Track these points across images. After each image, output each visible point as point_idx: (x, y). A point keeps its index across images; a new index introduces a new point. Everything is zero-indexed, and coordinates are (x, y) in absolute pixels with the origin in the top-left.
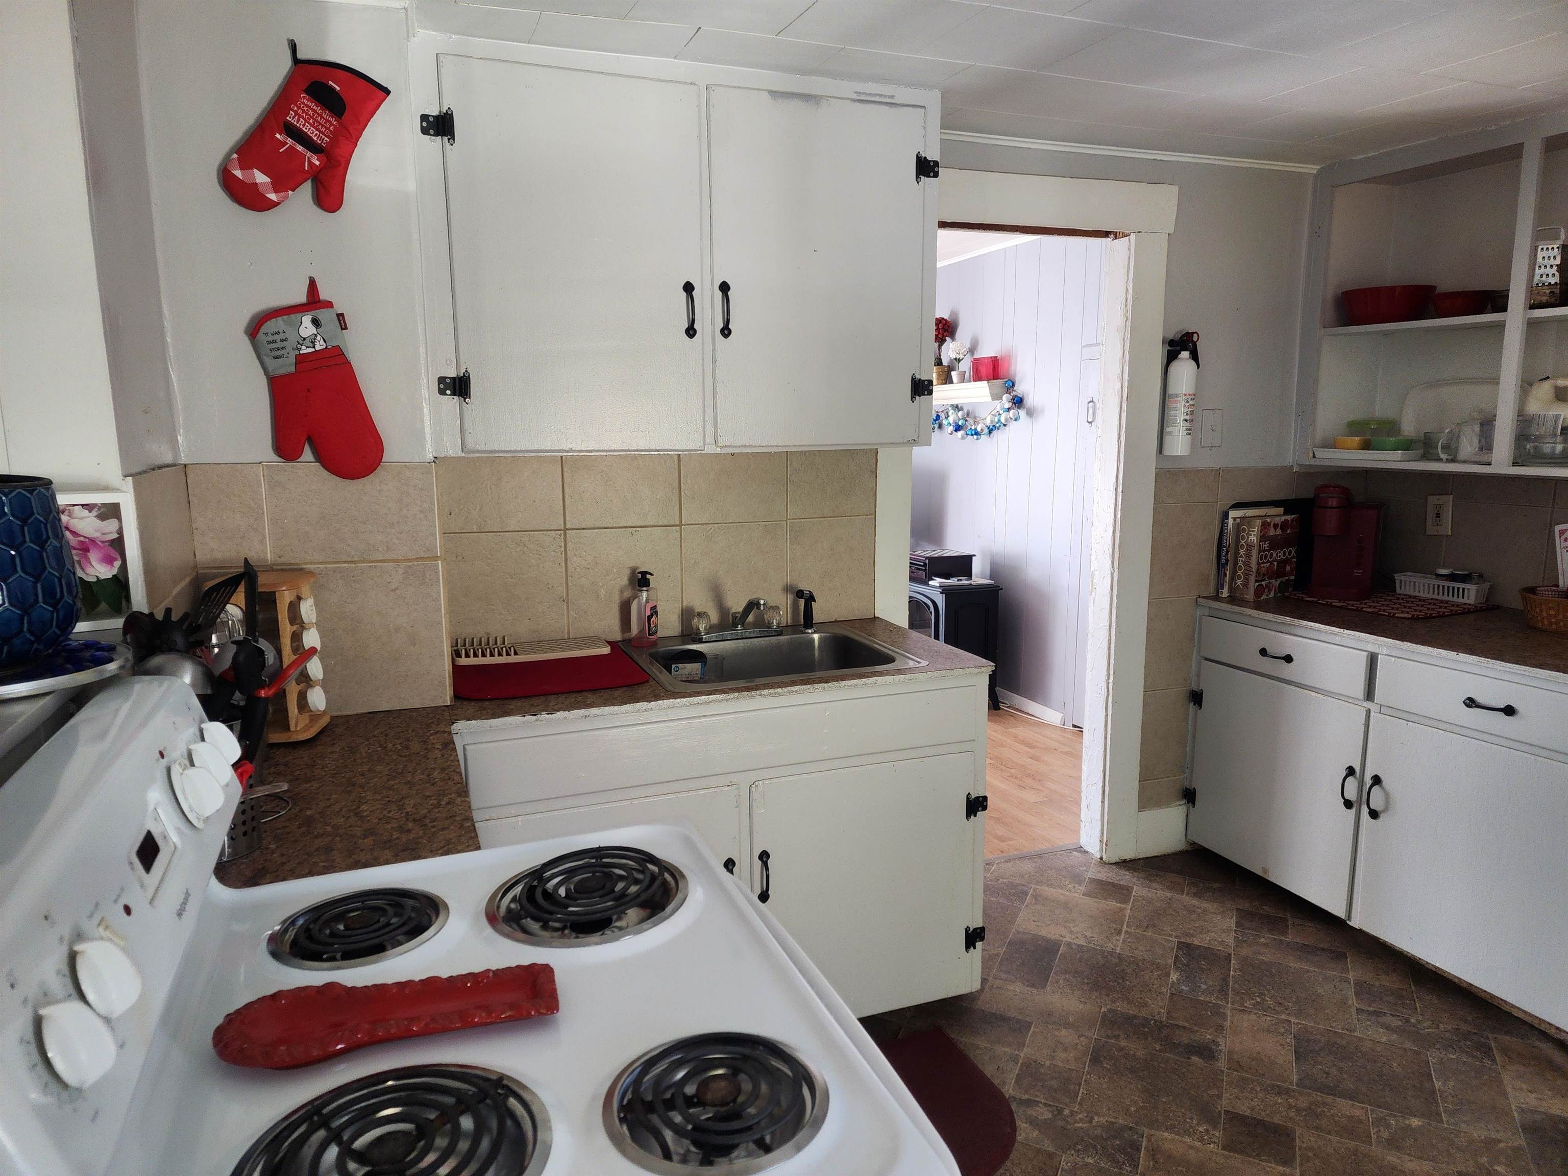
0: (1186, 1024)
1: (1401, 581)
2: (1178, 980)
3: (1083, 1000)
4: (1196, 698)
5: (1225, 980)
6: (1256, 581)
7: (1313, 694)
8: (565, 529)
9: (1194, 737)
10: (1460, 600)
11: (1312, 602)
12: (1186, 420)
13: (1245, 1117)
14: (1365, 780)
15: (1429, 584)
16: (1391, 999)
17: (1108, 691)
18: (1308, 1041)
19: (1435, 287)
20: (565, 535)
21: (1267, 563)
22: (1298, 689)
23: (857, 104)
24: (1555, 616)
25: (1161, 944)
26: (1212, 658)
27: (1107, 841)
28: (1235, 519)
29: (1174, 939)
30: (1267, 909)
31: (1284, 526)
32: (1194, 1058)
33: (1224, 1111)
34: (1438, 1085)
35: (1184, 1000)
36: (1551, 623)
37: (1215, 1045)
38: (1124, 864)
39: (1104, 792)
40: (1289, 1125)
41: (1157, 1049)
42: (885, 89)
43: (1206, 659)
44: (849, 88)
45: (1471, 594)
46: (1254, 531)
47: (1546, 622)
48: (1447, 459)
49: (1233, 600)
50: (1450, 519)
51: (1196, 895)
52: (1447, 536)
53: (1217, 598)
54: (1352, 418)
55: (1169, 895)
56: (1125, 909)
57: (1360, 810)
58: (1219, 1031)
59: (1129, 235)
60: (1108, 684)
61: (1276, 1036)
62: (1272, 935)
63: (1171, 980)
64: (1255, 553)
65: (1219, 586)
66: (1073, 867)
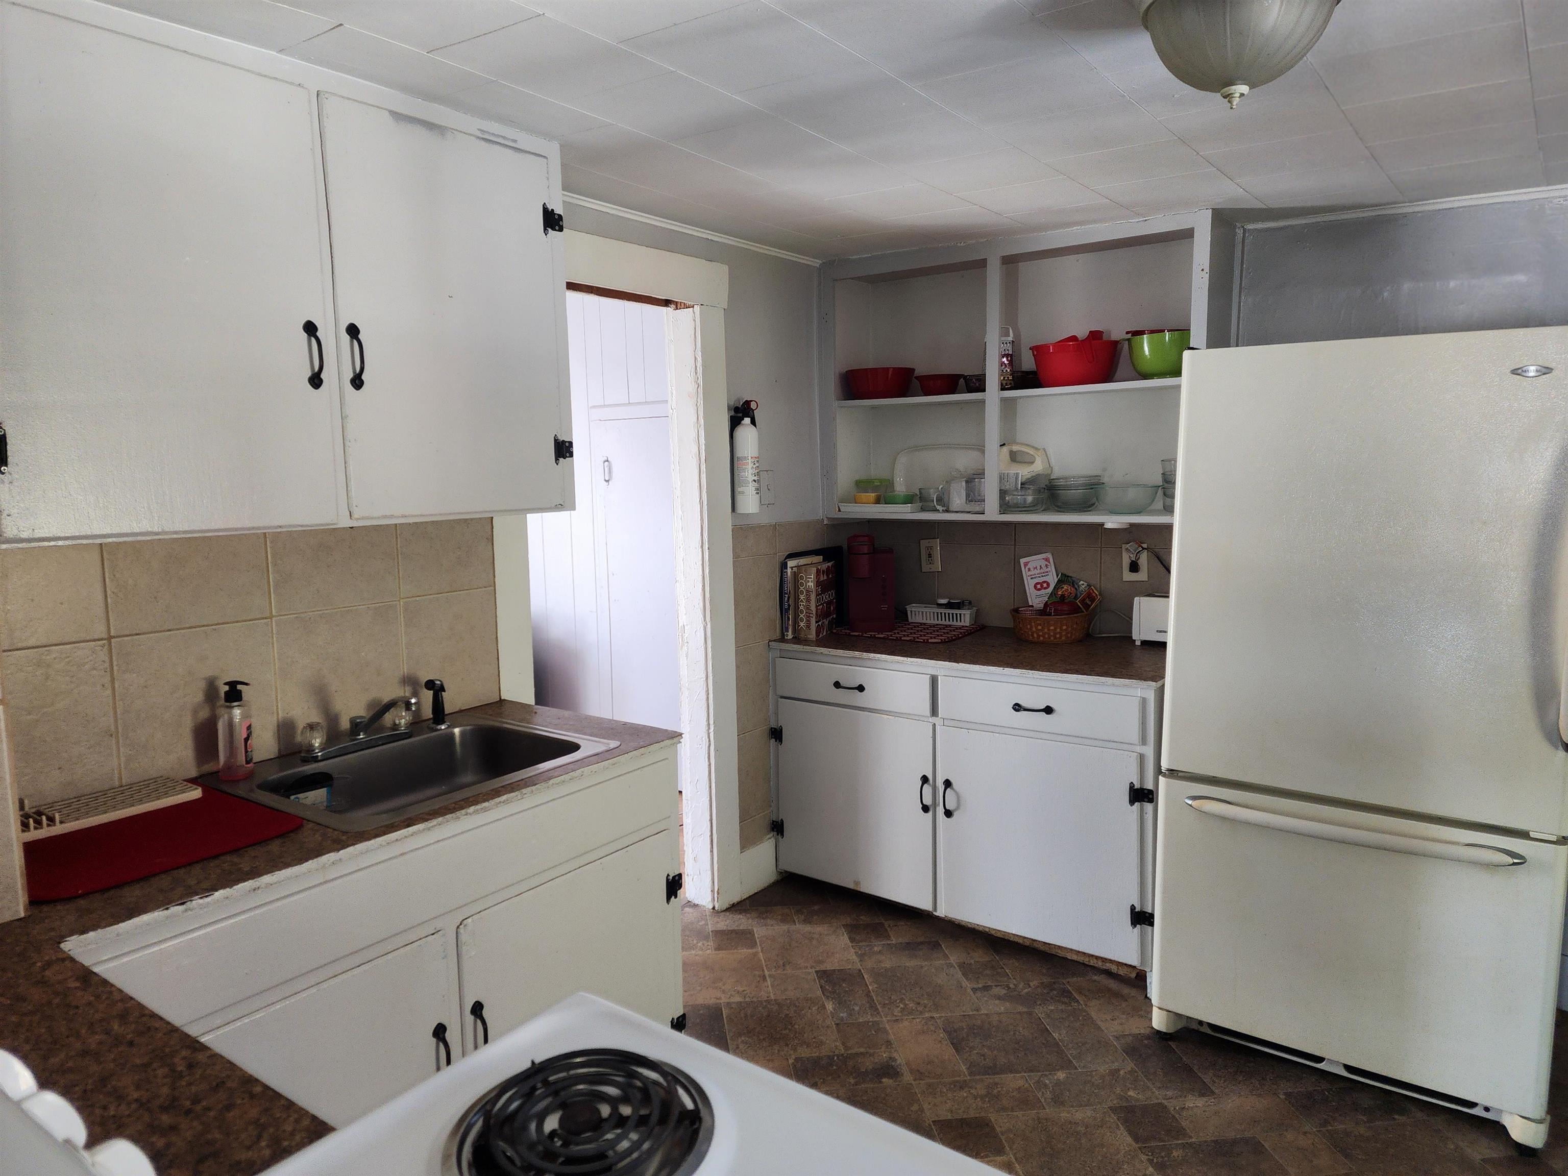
0: (862, 1050)
1: (911, 611)
2: (834, 1009)
3: (768, 1058)
4: (776, 734)
5: (868, 994)
6: (817, 622)
7: (886, 716)
8: (111, 638)
9: (777, 774)
10: (959, 623)
11: (858, 636)
12: (755, 481)
13: (949, 1121)
14: (937, 784)
15: (934, 613)
16: (988, 972)
17: (709, 741)
18: (955, 1031)
19: (913, 370)
20: (110, 644)
21: (820, 605)
22: (870, 713)
23: (483, 143)
24: (1041, 630)
25: (804, 978)
26: (788, 695)
27: (718, 889)
28: (792, 568)
29: (810, 970)
30: (864, 919)
31: (828, 571)
32: (884, 1080)
33: (933, 1122)
34: (1056, 1035)
35: (848, 1026)
36: (1039, 636)
37: (893, 1061)
38: (734, 908)
39: (712, 841)
40: (983, 1114)
41: (852, 1083)
42: (510, 132)
43: (782, 697)
44: (474, 124)
45: (965, 618)
46: (811, 578)
47: (1035, 635)
48: (943, 510)
49: (797, 640)
50: (939, 556)
51: (807, 921)
52: (938, 572)
53: (782, 639)
54: (857, 478)
55: (785, 927)
56: (757, 953)
57: (935, 811)
58: (889, 1047)
59: (693, 307)
60: (709, 734)
61: (932, 1035)
62: (880, 941)
63: (829, 1012)
64: (813, 597)
65: (784, 629)
66: (692, 923)
